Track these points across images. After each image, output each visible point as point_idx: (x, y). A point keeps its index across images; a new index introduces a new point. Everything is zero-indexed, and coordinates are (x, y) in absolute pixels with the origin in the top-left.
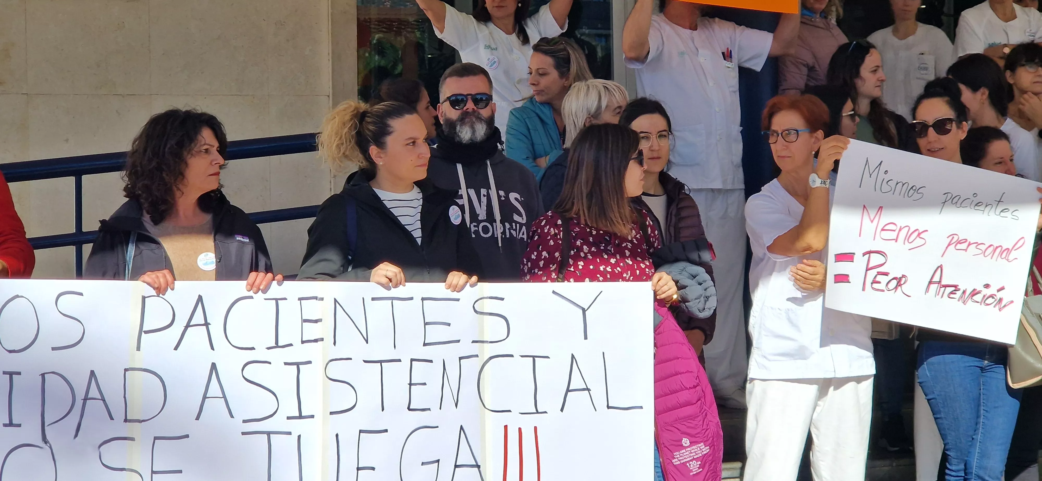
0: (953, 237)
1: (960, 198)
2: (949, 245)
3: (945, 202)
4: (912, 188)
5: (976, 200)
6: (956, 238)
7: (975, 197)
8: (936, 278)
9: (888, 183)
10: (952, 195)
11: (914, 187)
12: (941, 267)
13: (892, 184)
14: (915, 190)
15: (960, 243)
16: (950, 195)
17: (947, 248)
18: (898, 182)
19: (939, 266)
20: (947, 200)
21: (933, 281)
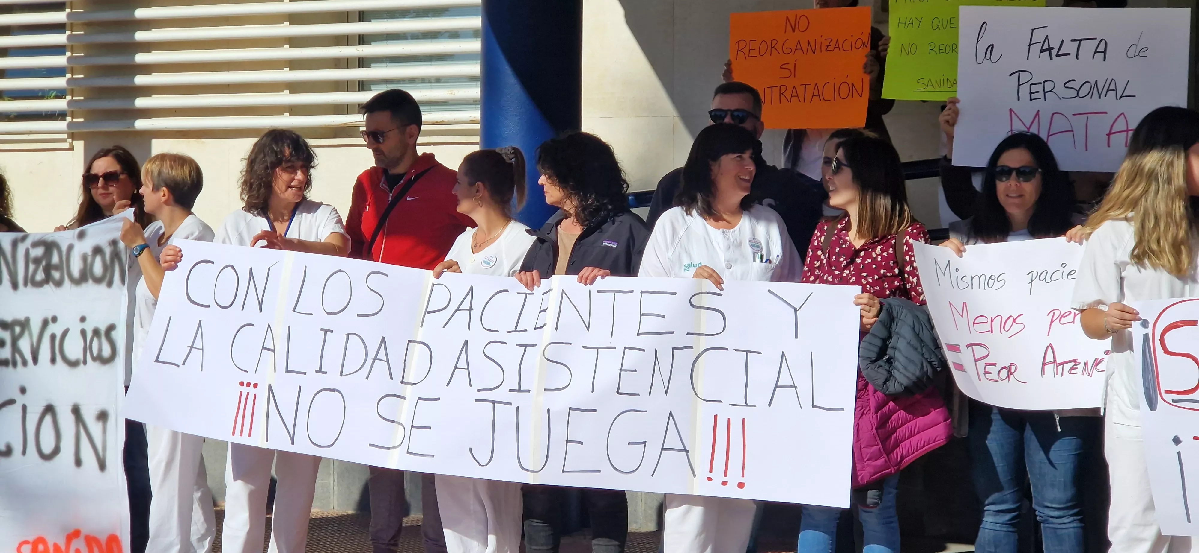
0: (1054, 313)
1: (1047, 272)
2: (1052, 322)
3: (1032, 281)
4: (990, 278)
5: (1067, 270)
6: (1057, 313)
7: (1064, 267)
8: (1050, 358)
9: (963, 279)
10: (1038, 273)
11: (993, 276)
12: (1051, 346)
13: (968, 279)
14: (994, 279)
15: (1064, 317)
16: (1035, 274)
17: (1050, 325)
18: (973, 277)
19: (1048, 345)
20: (1033, 279)
21: (1046, 362)
